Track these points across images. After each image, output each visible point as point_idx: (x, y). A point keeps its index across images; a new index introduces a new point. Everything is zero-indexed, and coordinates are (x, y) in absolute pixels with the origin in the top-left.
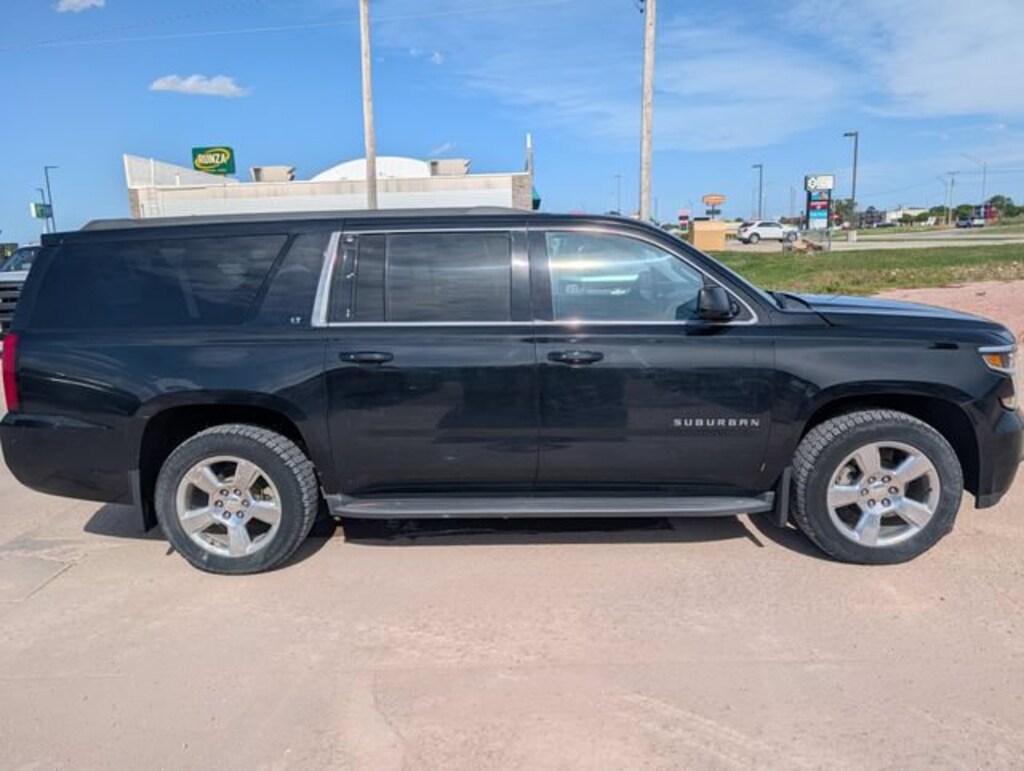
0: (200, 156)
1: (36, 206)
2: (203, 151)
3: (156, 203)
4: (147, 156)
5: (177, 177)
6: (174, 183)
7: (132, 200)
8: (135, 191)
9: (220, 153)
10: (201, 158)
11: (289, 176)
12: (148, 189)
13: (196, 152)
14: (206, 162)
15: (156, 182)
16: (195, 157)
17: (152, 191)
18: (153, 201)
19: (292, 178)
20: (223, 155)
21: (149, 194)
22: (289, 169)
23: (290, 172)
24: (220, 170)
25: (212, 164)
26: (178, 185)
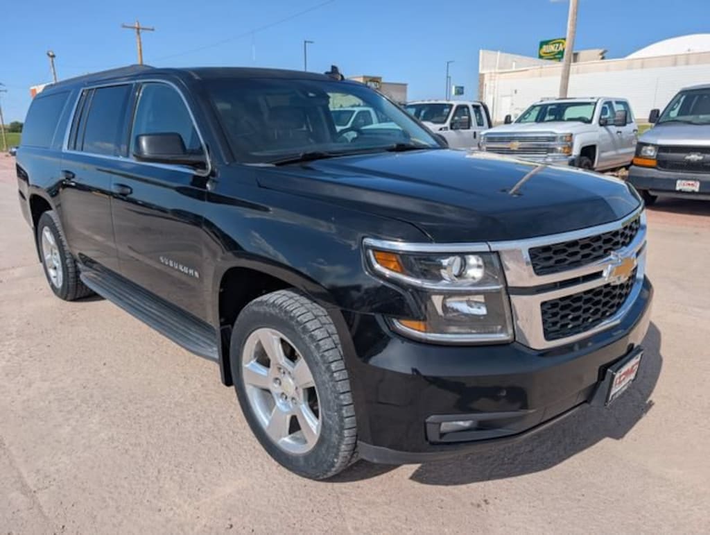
0: (544, 47)
1: (456, 87)
2: (546, 43)
3: (494, 83)
4: (497, 50)
5: (514, 64)
6: (511, 67)
7: (479, 81)
8: (483, 75)
9: (559, 43)
10: (545, 48)
11: (601, 57)
12: (491, 73)
13: (543, 44)
14: (548, 51)
15: (500, 68)
16: (541, 47)
17: (493, 74)
18: (492, 82)
19: (603, 58)
20: (561, 45)
21: (491, 76)
22: (601, 51)
23: (602, 54)
24: (557, 56)
25: (552, 52)
26: (514, 69)
